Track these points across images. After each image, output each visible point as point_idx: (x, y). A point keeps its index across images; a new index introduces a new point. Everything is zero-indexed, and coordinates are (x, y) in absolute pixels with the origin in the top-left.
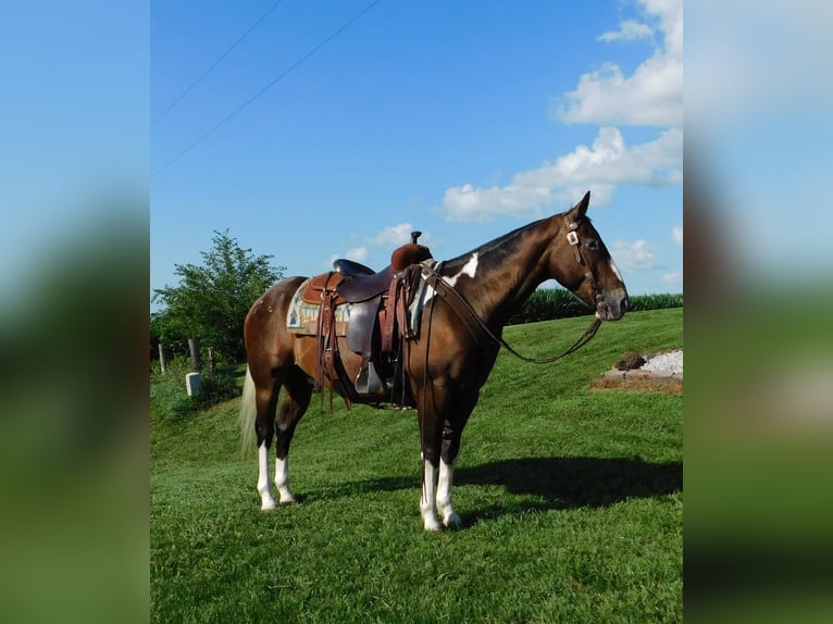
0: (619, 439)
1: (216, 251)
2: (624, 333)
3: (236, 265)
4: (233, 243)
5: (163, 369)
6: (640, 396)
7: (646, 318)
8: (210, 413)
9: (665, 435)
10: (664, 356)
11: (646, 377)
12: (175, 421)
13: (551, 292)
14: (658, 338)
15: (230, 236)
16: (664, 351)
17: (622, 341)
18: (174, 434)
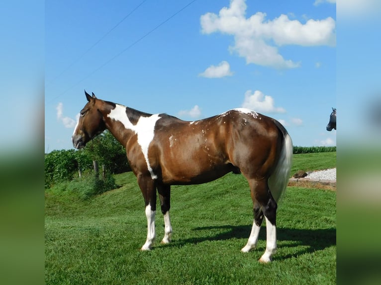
0: (292, 207)
2: (300, 162)
5: (80, 175)
6: (304, 190)
7: (310, 156)
9: (313, 205)
10: (317, 173)
11: (307, 181)
12: (86, 199)
14: (315, 165)
16: (317, 170)
17: (298, 166)
18: (86, 205)
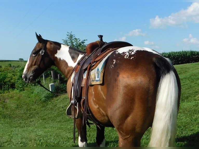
1: (67, 39)
3: (74, 44)
4: (74, 36)
5: (44, 81)
8: (57, 98)
12: (45, 101)
13: (189, 52)
15: (72, 34)
